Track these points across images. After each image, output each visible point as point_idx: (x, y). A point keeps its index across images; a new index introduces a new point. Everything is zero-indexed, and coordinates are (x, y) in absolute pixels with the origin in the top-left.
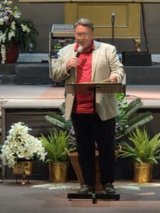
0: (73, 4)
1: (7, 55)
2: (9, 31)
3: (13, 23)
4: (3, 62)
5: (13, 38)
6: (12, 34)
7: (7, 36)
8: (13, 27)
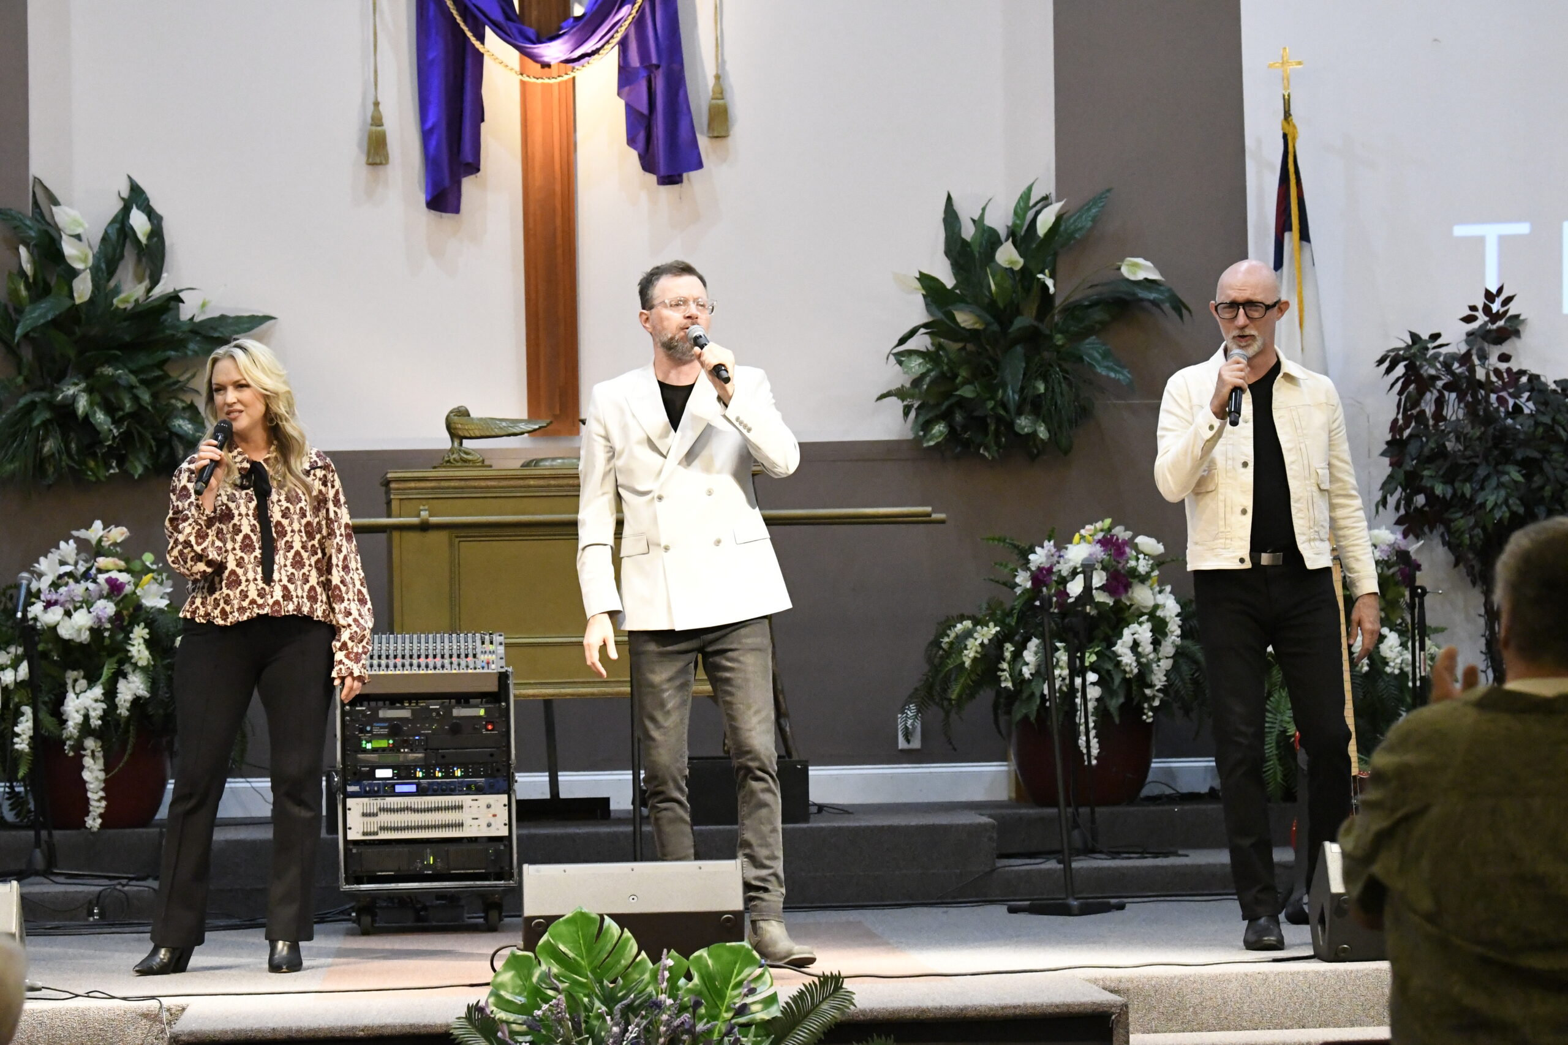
0: (433, 536)
1: (109, 787)
2: (120, 674)
3: (140, 633)
4: (93, 822)
5: (137, 701)
6: (131, 688)
7: (110, 694)
8: (139, 651)
